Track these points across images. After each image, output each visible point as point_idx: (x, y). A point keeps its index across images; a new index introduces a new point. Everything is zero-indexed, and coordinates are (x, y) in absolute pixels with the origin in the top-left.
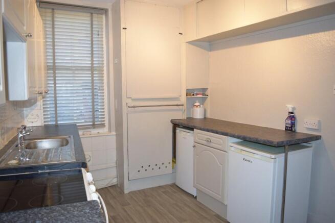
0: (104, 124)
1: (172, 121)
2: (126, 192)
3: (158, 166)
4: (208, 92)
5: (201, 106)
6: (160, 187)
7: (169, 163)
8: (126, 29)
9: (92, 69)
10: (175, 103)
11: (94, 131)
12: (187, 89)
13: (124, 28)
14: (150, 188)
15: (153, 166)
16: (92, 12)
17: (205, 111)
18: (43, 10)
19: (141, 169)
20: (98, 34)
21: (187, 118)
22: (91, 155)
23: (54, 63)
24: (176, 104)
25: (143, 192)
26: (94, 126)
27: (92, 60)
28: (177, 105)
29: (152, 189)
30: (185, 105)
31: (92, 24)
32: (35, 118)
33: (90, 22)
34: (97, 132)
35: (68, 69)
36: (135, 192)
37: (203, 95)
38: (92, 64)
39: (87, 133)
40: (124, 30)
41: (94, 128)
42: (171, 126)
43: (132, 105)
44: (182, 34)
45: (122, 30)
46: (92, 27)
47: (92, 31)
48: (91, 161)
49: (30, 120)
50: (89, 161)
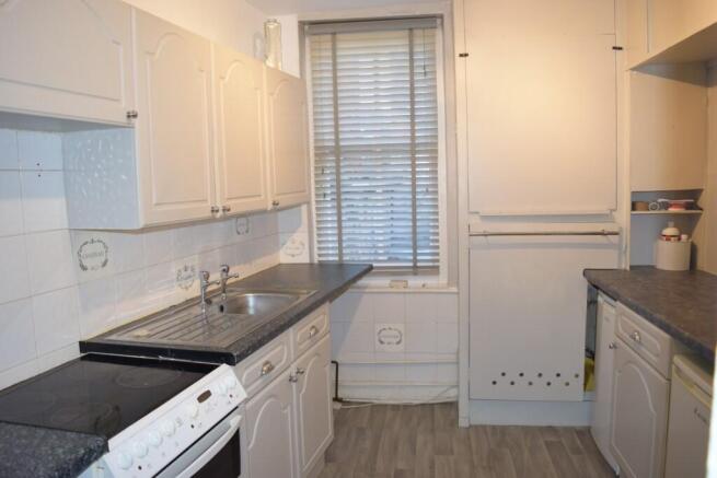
0: (438, 267)
1: (586, 272)
2: (463, 423)
3: (545, 379)
4: (703, 201)
5: (684, 237)
6: (551, 429)
7: (577, 376)
8: (466, 55)
9: (413, 149)
10: (599, 227)
11: (415, 282)
12: (633, 193)
13: (461, 55)
14: (523, 427)
15: (531, 375)
16: (413, 26)
17: (694, 250)
18: (316, 38)
19: (499, 379)
20: (425, 73)
21: (631, 267)
22: (403, 332)
23: (337, 140)
24: (599, 230)
25: (501, 432)
26: (416, 270)
27: (413, 131)
28: (602, 234)
29: (527, 430)
30: (626, 235)
31: (411, 54)
32: (298, 248)
33: (407, 50)
34: (423, 282)
35: (368, 150)
36: (484, 427)
37: (687, 208)
38: (413, 138)
39: (399, 284)
40: (463, 58)
41: (415, 274)
42: (584, 285)
43: (481, 231)
44: (620, 49)
45: (458, 59)
46: (412, 60)
47: (412, 67)
48: (402, 343)
49: (289, 251)
50: (398, 343)
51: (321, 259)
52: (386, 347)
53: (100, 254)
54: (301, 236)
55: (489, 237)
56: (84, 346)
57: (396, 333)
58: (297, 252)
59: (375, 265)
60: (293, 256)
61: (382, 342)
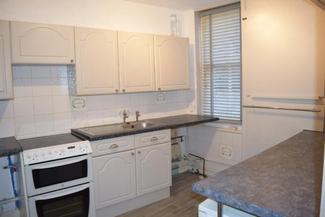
0: (242, 121)
8: (246, 19)
13: (243, 19)
22: (231, 150)
23: (211, 62)
39: (233, 128)
41: (241, 124)
48: (232, 156)
49: (190, 109)
50: (230, 155)
51: (205, 114)
52: (225, 156)
53: (82, 103)
54: (194, 103)
55: (255, 108)
56: (72, 130)
57: (229, 151)
58: (192, 110)
59: (220, 118)
60: (192, 111)
61: (223, 154)
